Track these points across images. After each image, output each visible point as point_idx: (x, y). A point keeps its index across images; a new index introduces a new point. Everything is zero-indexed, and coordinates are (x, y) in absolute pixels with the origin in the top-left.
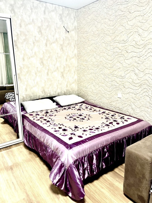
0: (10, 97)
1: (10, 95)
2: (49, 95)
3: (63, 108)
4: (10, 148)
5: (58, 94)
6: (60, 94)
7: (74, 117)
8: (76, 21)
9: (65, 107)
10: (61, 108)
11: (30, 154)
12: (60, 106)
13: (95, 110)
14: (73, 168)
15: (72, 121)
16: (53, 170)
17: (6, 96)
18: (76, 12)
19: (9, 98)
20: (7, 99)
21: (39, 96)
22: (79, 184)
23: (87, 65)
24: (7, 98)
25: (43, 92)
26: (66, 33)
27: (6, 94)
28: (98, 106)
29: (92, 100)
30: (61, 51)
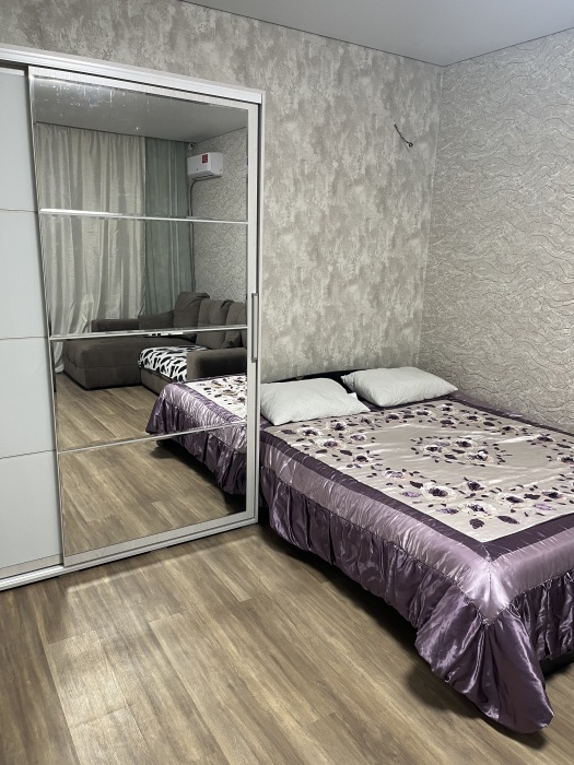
0: (165, 364)
1: (162, 357)
2: (325, 366)
3: (387, 413)
4: (221, 543)
5: (356, 361)
6: (362, 363)
7: (446, 450)
8: (435, 107)
9: (394, 412)
10: (379, 413)
11: (294, 567)
12: (375, 407)
13: (508, 429)
14: (514, 623)
15: (442, 463)
16: (433, 625)
17: (143, 359)
18: (439, 74)
19: (159, 365)
20: (149, 371)
21: (296, 366)
22: (535, 680)
23: (471, 264)
24: (150, 366)
25: (310, 355)
26: (401, 148)
27: (144, 352)
28: (510, 412)
29: (481, 392)
30: (379, 211)
